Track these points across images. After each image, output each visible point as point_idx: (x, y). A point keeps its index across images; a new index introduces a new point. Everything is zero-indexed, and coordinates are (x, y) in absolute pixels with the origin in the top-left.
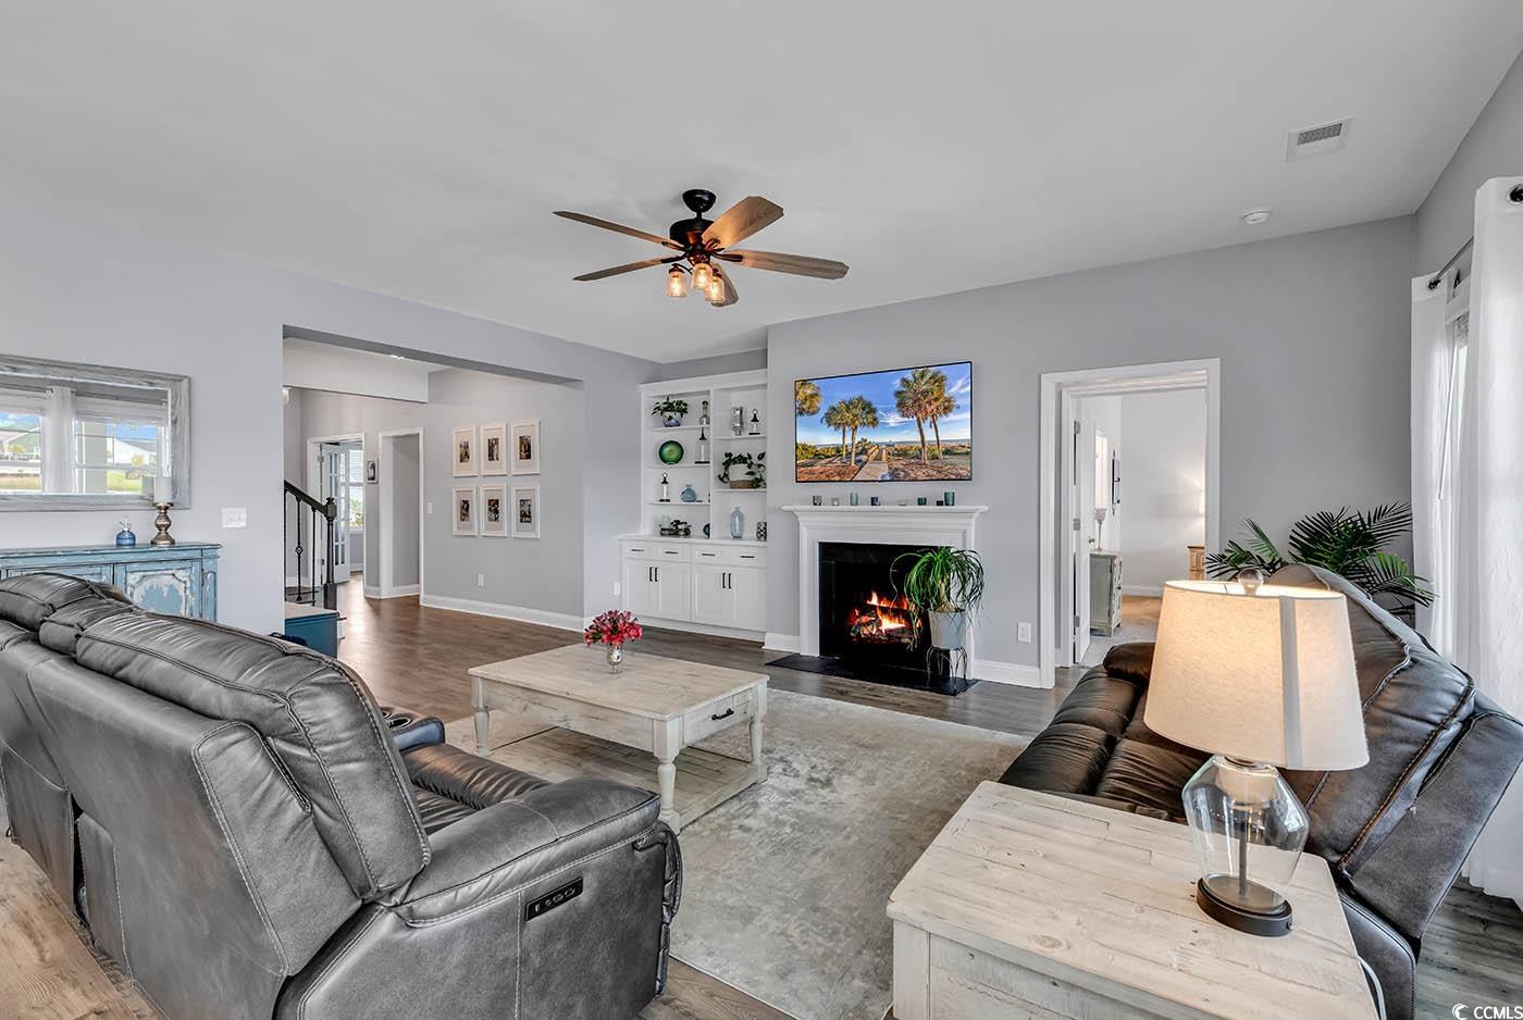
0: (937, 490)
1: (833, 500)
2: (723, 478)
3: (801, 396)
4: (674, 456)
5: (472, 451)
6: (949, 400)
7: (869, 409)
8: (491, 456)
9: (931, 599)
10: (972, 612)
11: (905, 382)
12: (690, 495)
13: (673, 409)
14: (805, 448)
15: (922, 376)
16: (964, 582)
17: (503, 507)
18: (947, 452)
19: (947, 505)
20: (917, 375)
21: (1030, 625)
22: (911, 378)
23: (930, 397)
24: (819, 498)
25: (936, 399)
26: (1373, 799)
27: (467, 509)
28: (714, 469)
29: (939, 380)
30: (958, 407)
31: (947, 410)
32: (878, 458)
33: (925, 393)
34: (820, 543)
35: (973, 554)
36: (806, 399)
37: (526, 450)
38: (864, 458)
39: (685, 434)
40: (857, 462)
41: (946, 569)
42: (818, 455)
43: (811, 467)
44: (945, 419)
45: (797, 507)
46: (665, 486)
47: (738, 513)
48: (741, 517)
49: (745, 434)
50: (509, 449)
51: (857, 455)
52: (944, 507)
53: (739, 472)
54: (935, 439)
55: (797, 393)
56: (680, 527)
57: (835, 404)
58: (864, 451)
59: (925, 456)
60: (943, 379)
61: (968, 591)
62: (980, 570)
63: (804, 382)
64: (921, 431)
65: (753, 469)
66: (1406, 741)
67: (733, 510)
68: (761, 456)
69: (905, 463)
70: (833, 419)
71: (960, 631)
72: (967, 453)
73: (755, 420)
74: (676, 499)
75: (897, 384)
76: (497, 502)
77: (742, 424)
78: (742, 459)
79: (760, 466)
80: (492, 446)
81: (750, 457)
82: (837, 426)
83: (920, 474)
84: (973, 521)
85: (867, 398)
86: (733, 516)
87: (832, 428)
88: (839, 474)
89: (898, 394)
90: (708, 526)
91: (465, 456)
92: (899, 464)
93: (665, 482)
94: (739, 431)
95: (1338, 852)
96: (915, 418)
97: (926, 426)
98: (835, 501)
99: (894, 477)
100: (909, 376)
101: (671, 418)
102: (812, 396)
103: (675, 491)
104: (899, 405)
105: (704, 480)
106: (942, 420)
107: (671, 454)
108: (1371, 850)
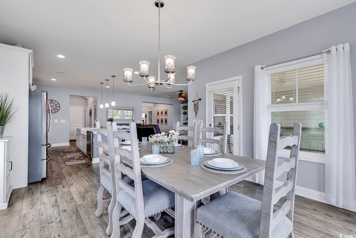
17: (163, 121)
27: (158, 121)
37: (166, 113)
50: (164, 113)
80: (162, 113)
91: (158, 114)
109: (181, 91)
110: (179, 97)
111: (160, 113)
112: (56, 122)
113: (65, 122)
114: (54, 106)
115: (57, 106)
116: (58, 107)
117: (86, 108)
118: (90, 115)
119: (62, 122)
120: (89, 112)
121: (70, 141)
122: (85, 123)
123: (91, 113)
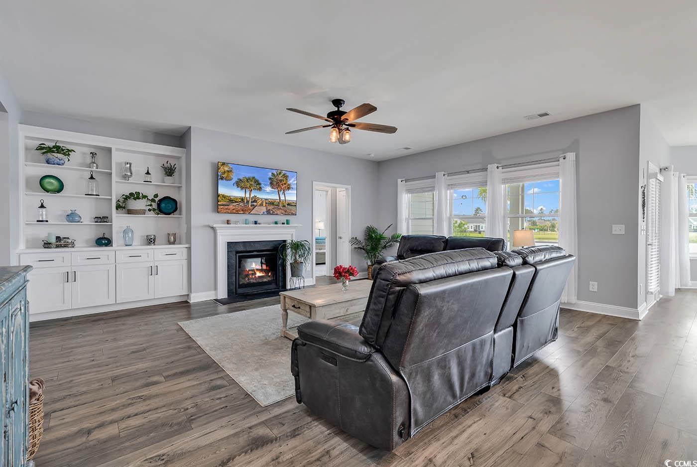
0: (283, 218)
1: (237, 222)
3: (222, 170)
6: (289, 185)
11: (273, 174)
13: (58, 151)
14: (222, 196)
15: (280, 174)
18: (288, 204)
20: (278, 173)
23: (283, 182)
24: (230, 221)
25: (285, 184)
30: (292, 188)
31: (289, 188)
32: (261, 205)
33: (281, 181)
34: (228, 242)
36: (225, 172)
38: (255, 204)
40: (252, 205)
42: (231, 201)
45: (217, 225)
46: (42, 210)
51: (252, 202)
52: (286, 225)
54: (284, 199)
55: (219, 168)
57: (241, 178)
58: (255, 201)
59: (280, 205)
60: (287, 176)
63: (223, 164)
64: (279, 195)
70: (239, 184)
72: (295, 206)
74: (56, 219)
75: (270, 175)
82: (242, 188)
83: (278, 212)
84: (296, 230)
85: (257, 178)
88: (243, 210)
89: (270, 179)
92: (271, 207)
93: (42, 206)
96: (277, 190)
97: (281, 193)
99: (269, 212)
100: (275, 172)
101: (55, 158)
102: (228, 171)
103: (54, 214)
104: (270, 183)
106: (286, 192)
107: (50, 185)
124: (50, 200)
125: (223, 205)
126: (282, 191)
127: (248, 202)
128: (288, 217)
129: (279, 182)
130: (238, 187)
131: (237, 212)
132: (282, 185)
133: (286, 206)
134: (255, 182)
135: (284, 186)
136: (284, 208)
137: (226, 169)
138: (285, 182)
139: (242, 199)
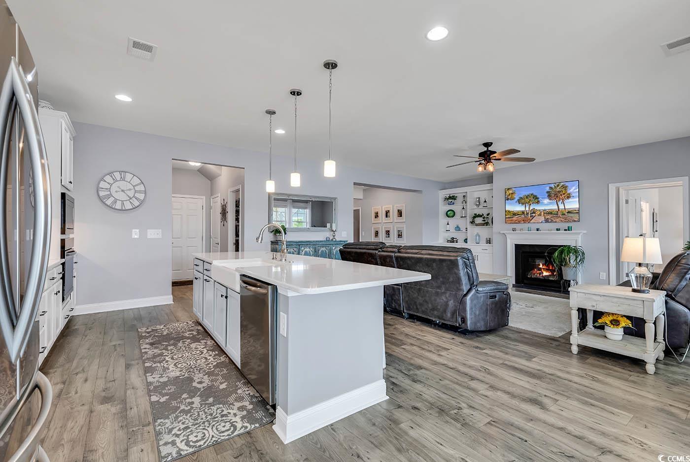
0: (566, 225)
1: (521, 229)
2: (472, 222)
3: (508, 193)
4: (451, 215)
5: (379, 215)
6: (569, 194)
7: (536, 197)
8: (387, 216)
9: (563, 262)
10: (580, 268)
11: (551, 188)
12: (458, 228)
13: (452, 198)
14: (509, 211)
15: (558, 186)
16: (577, 257)
17: (391, 233)
18: (569, 212)
19: (569, 230)
20: (556, 185)
21: (605, 274)
22: (553, 187)
23: (561, 193)
24: (515, 229)
25: (564, 194)
26: (678, 281)
27: (378, 234)
28: (469, 219)
29: (565, 187)
30: (573, 197)
31: (568, 197)
32: (540, 215)
33: (559, 192)
34: (515, 245)
35: (580, 248)
36: (510, 194)
37: (400, 214)
38: (534, 215)
39: (457, 207)
40: (531, 216)
41: (569, 252)
42: (515, 214)
43: (511, 217)
44: (567, 201)
45: (506, 232)
46: (448, 226)
47: (478, 235)
48: (479, 236)
49: (481, 207)
50: (394, 214)
51: (531, 214)
52: (568, 232)
53: (479, 220)
54: (564, 207)
55: (506, 193)
56: (454, 240)
57: (522, 196)
58: (534, 213)
59: (560, 214)
60: (567, 187)
61: (578, 261)
62: (583, 253)
63: (508, 189)
64: (558, 205)
65: (485, 219)
66: (685, 269)
67: (476, 234)
68: (488, 214)
69: (551, 217)
70: (520, 201)
71: (575, 274)
72: (577, 213)
73: (485, 202)
74: (452, 230)
75: (548, 189)
76: (389, 231)
77: (479, 203)
78: (479, 216)
79: (487, 218)
80: (387, 213)
81: (483, 215)
82: (523, 204)
83: (558, 220)
84: (580, 236)
85: (535, 194)
86: (476, 236)
87: (521, 204)
88: (523, 221)
89: (548, 192)
90: (467, 239)
91: (377, 216)
92: (549, 217)
93: (448, 224)
94: (478, 206)
95: (671, 292)
96: (555, 201)
97: (559, 203)
98: (521, 230)
99: (547, 221)
100: (553, 186)
101: (451, 202)
102: (512, 194)
103: (451, 227)
104: (548, 196)
105: (464, 223)
106: (566, 201)
107: (450, 214)
108: (679, 291)
109: (487, 145)
110: (480, 164)
111: (382, 215)
112: (136, 237)
113: (160, 236)
114: (130, 190)
115: (137, 188)
116: (140, 192)
117: (211, 199)
118: (222, 219)
119: (153, 237)
120: (219, 210)
121: (175, 284)
122: (209, 237)
123: (224, 213)
124: (451, 220)
125: (509, 218)
126: (561, 201)
127: (527, 214)
128: (570, 225)
129: (558, 193)
130: (519, 204)
131: (519, 222)
132: (561, 195)
133: (566, 214)
134: (533, 198)
135: (563, 196)
136: (564, 216)
137: (511, 192)
138: (564, 192)
139: (523, 213)
